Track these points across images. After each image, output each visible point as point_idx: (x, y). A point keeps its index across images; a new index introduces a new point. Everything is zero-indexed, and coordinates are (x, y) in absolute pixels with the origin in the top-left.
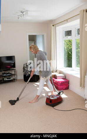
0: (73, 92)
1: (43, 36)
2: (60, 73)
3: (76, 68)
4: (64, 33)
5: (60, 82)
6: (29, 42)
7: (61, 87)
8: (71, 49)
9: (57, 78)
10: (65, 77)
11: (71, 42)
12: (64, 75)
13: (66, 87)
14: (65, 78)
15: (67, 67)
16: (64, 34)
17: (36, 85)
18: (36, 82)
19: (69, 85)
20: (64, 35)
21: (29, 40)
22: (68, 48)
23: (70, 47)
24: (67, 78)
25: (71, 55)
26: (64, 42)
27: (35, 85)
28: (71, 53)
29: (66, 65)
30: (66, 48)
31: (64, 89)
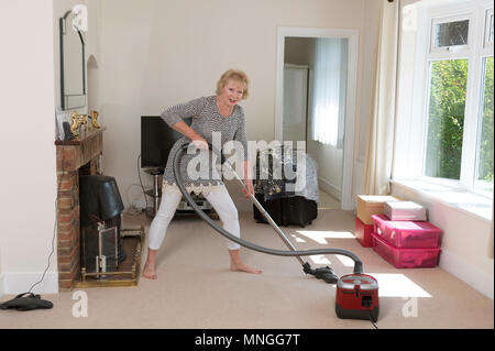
0: (456, 279)
1: (345, 42)
2: (405, 199)
3: (477, 181)
4: (436, 30)
5: (404, 235)
6: (285, 68)
7: (407, 255)
8: (462, 106)
9: (393, 217)
10: (427, 215)
11: (462, 76)
12: (420, 207)
13: (426, 256)
14: (424, 220)
15: (437, 176)
16: (435, 36)
17: (303, 237)
18: (302, 226)
19: (440, 252)
20: (435, 41)
21: (286, 61)
22: (447, 101)
23: (459, 96)
24: (436, 220)
25: (461, 133)
26: (430, 75)
27: (299, 240)
28: (462, 121)
29: (435, 166)
30: (438, 99)
31: (420, 263)
